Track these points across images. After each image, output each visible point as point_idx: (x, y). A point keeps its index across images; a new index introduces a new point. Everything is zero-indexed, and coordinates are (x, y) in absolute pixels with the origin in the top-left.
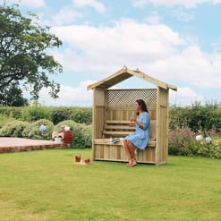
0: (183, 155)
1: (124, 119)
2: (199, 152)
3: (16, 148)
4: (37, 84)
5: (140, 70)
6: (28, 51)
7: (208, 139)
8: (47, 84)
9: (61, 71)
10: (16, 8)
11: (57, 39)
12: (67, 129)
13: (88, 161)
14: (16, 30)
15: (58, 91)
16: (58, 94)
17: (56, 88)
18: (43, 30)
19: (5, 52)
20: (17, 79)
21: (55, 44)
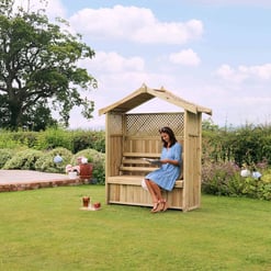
0: (223, 194)
1: (146, 152)
2: (244, 191)
3: (19, 186)
4: (67, 102)
5: (165, 89)
6: (56, 64)
7: (257, 174)
8: (79, 102)
9: (95, 86)
10: (42, 14)
11: (88, 49)
12: (85, 160)
13: (98, 206)
14: (43, 40)
15: (92, 110)
16: (92, 114)
17: (90, 107)
18: (74, 38)
19: (31, 65)
20: (45, 96)
21: (87, 55)
